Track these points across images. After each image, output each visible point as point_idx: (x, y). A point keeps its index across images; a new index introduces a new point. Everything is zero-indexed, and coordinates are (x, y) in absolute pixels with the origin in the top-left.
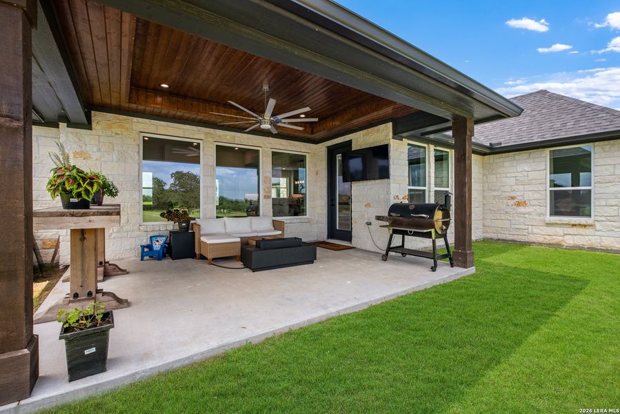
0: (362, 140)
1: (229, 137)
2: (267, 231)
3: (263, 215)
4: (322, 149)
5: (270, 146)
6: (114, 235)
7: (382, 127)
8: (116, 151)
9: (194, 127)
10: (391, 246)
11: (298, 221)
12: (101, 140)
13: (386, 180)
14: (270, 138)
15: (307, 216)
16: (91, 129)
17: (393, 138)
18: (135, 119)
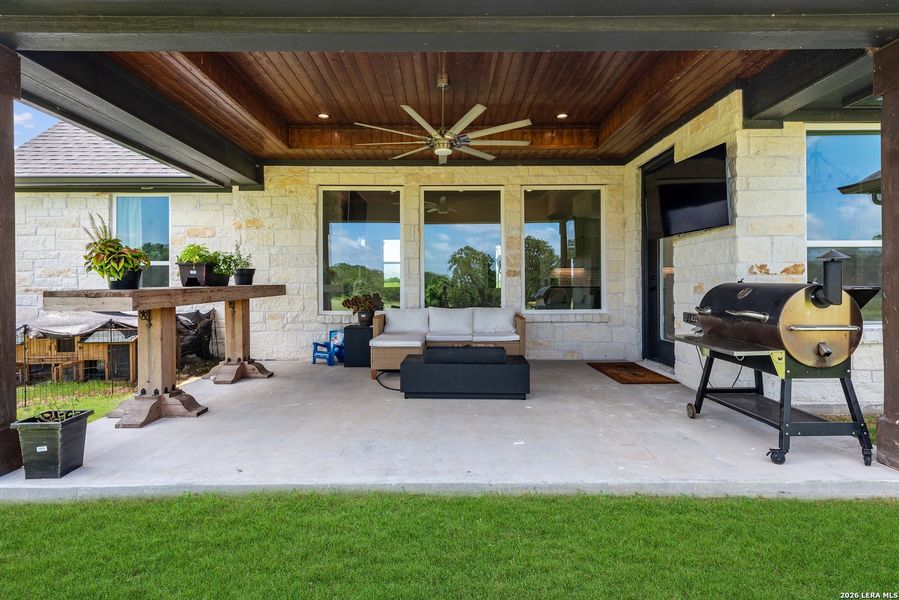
0: (687, 141)
1: (443, 176)
2: (505, 334)
3: (507, 306)
4: (631, 173)
5: (519, 181)
6: (288, 326)
7: (720, 104)
8: (289, 215)
9: (390, 168)
10: (709, 386)
11: (579, 318)
12: (274, 201)
13: (726, 231)
14: (520, 167)
15: (604, 309)
16: (263, 190)
17: (745, 126)
18: (312, 169)
